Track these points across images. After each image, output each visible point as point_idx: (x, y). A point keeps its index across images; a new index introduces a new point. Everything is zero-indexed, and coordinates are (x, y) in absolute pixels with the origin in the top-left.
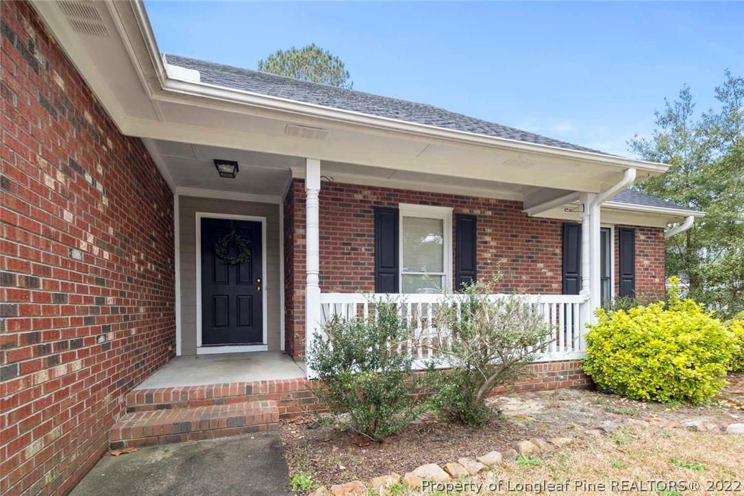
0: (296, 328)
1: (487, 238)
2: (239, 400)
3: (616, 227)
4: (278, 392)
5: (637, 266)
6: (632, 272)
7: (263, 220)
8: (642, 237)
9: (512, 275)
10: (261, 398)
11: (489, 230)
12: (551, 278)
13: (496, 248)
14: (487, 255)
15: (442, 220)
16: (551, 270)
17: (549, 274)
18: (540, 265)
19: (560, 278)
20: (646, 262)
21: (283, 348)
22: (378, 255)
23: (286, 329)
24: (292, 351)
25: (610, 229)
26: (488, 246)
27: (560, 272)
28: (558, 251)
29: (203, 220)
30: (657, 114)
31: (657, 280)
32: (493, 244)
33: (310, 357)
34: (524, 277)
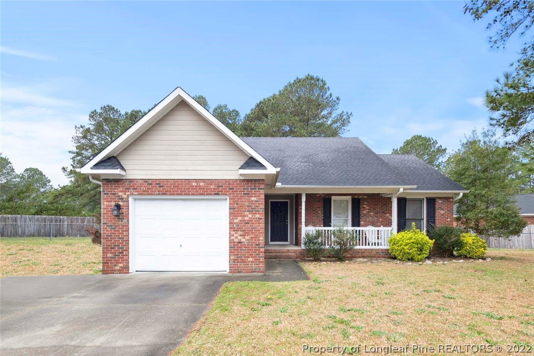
0: (299, 236)
1: (365, 206)
2: (286, 253)
3: (426, 198)
4: (295, 251)
5: (437, 215)
6: (434, 216)
7: (289, 201)
8: (440, 202)
9: (375, 219)
10: (291, 253)
11: (366, 203)
13: (368, 209)
14: (365, 212)
15: (348, 200)
20: (442, 212)
21: (294, 243)
22: (324, 213)
23: (295, 237)
24: (297, 243)
25: (424, 199)
26: (365, 209)
29: (271, 202)
30: (461, 141)
31: (449, 220)
33: (302, 242)
34: (380, 220)
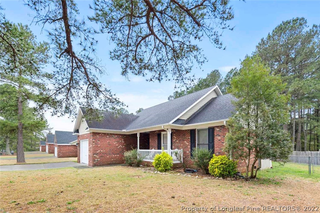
1: (174, 137)
3: (208, 128)
5: (215, 140)
6: (213, 142)
8: (218, 130)
9: (179, 144)
12: (188, 145)
13: (176, 138)
14: (174, 140)
16: (188, 143)
17: (188, 144)
18: (185, 142)
19: (190, 145)
20: (219, 138)
27: (190, 143)
28: (190, 138)
31: (224, 144)
32: (175, 138)
34: (182, 145)
